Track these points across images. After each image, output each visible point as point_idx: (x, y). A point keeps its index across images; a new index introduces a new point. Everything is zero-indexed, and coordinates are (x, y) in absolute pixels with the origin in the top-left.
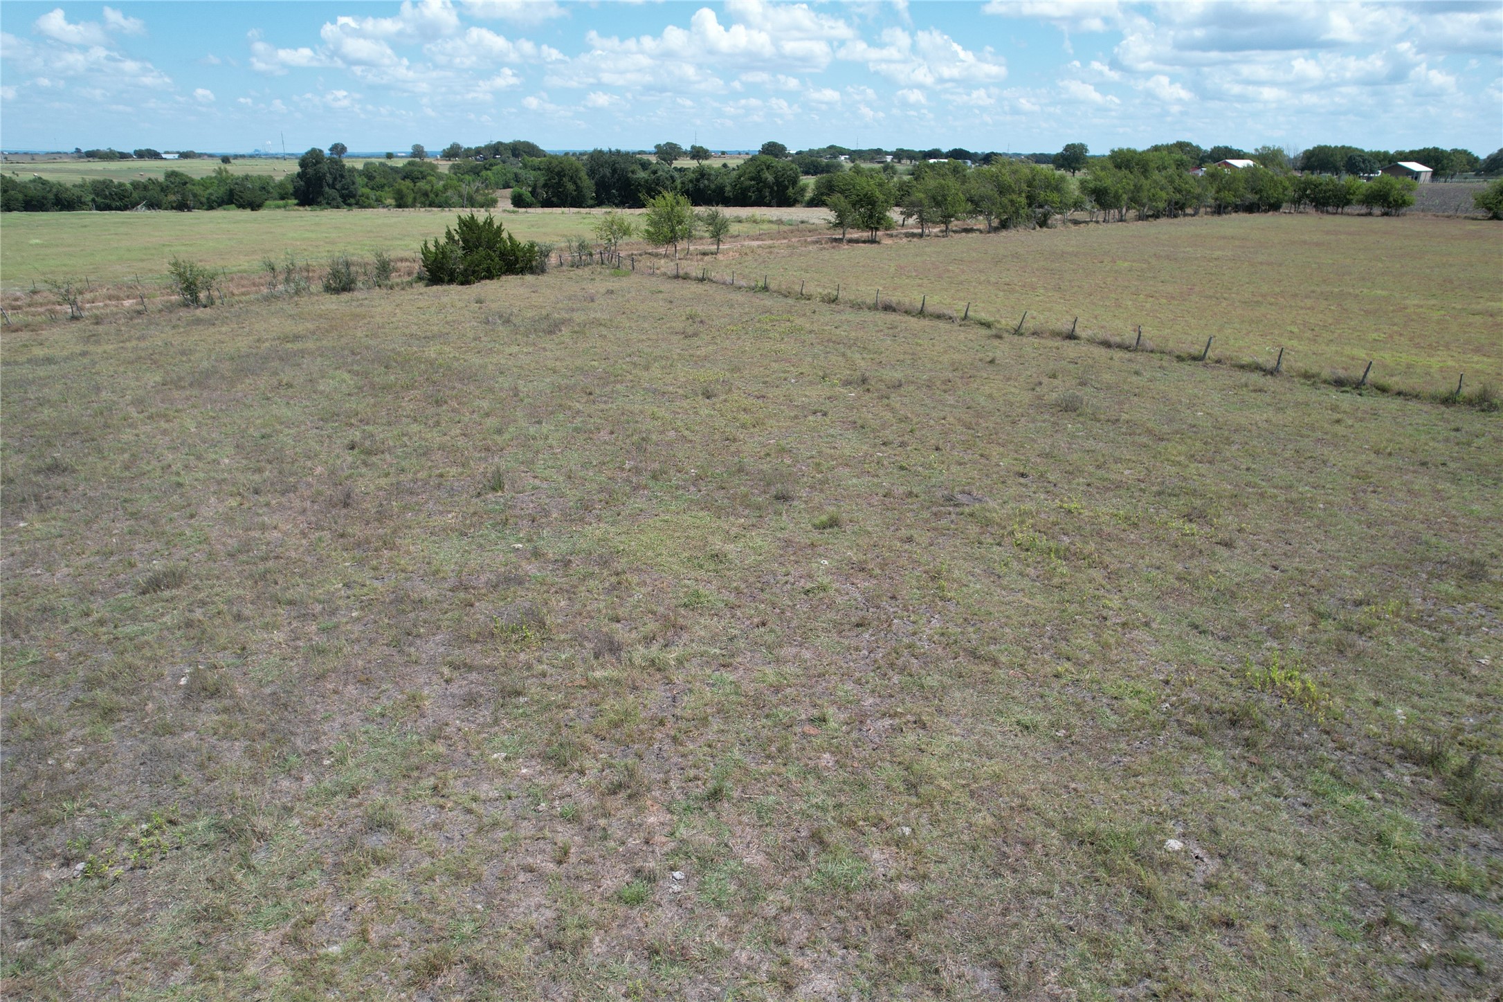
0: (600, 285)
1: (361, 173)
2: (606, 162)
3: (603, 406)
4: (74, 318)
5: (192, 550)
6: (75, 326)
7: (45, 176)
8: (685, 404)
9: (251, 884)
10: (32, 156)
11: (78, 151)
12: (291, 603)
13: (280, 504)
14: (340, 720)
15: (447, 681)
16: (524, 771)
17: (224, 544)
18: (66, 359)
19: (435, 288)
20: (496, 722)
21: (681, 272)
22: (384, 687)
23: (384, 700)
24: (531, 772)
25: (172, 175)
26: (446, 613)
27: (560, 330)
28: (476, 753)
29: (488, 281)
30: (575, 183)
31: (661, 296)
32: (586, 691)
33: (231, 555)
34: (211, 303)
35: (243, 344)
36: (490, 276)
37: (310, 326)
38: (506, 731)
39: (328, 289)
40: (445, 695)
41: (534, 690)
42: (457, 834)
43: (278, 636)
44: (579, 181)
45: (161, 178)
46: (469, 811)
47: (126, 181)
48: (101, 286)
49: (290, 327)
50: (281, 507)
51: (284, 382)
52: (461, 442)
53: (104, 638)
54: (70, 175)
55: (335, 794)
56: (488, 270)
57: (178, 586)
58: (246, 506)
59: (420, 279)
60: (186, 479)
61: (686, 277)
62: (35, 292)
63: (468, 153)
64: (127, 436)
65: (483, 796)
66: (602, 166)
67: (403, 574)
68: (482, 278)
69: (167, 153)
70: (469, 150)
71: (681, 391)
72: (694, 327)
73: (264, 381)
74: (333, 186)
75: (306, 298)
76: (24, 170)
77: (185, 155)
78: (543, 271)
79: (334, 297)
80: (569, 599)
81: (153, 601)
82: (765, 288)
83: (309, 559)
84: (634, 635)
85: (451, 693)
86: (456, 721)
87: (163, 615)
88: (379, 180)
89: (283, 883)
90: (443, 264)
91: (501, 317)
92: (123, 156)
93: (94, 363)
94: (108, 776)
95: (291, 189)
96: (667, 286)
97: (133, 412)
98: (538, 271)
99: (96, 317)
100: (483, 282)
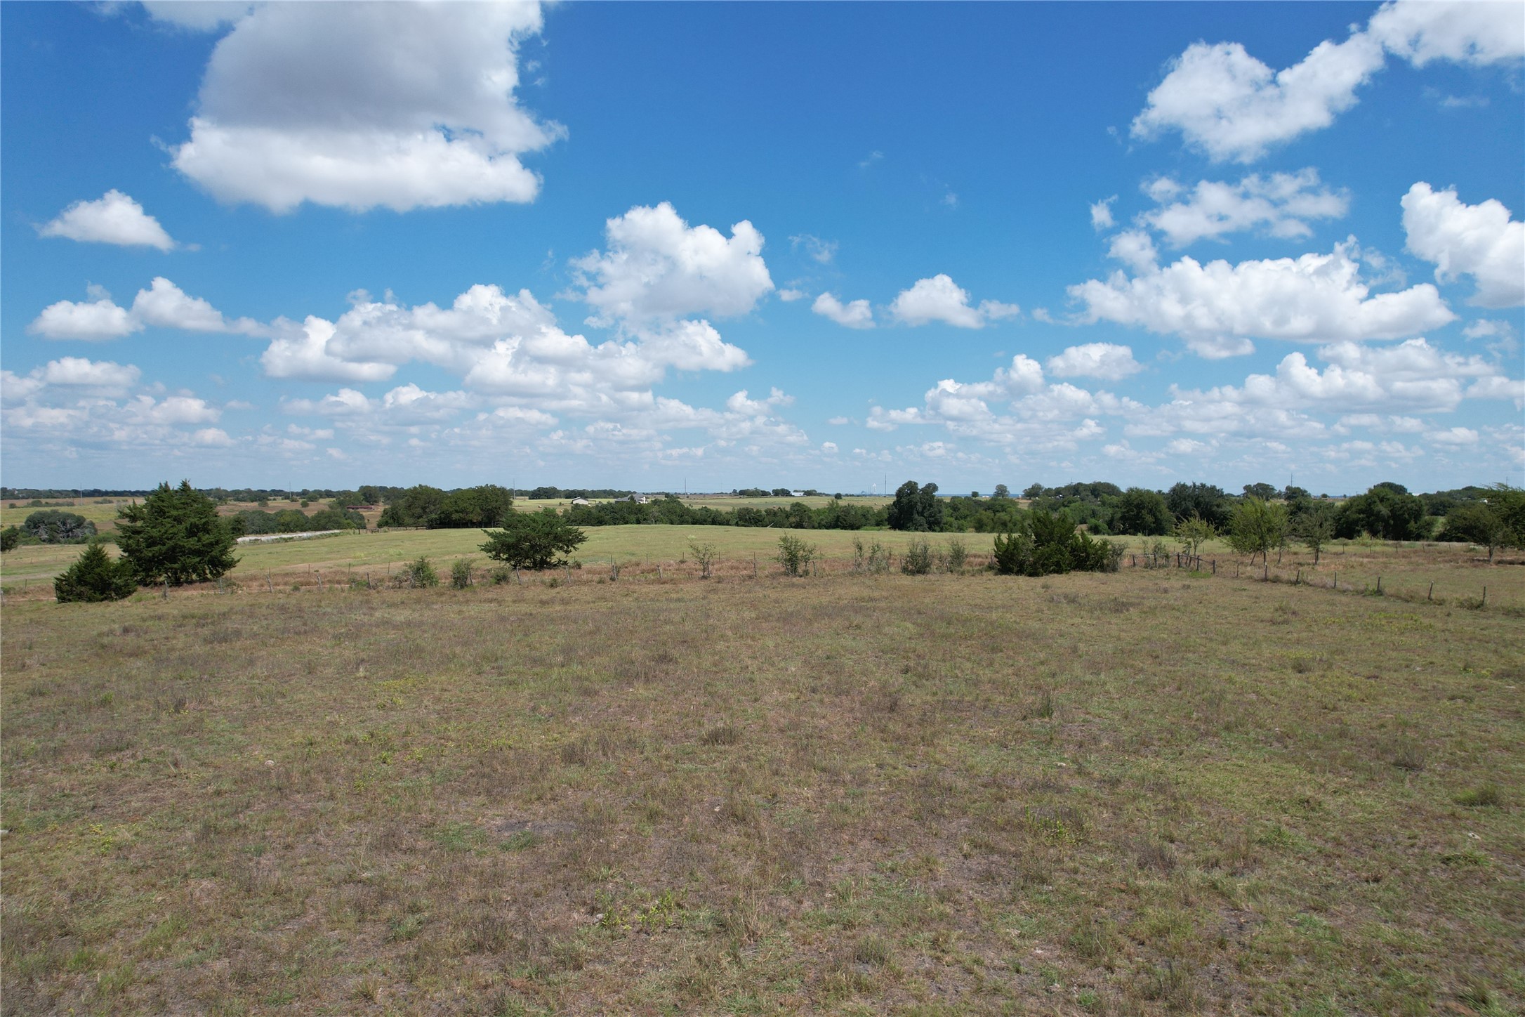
0: (1175, 583)
1: (947, 505)
2: (1189, 496)
3: (1169, 668)
4: (704, 577)
5: (750, 722)
6: (703, 583)
7: (708, 507)
8: (1271, 675)
9: (734, 973)
10: (704, 495)
11: (735, 491)
12: (823, 770)
13: (832, 702)
14: (849, 864)
15: (965, 856)
16: (1039, 952)
17: (777, 723)
18: (691, 600)
19: (1004, 576)
20: (1014, 900)
21: (1270, 576)
22: (899, 848)
23: (897, 858)
24: (1048, 954)
25: (798, 504)
26: (974, 802)
27: (1128, 610)
28: (985, 923)
29: (1056, 575)
30: (1154, 515)
31: (1244, 593)
32: (1123, 895)
33: (781, 731)
34: (806, 573)
35: (825, 600)
36: (1059, 570)
37: (884, 594)
38: (1024, 912)
39: (905, 570)
40: (961, 867)
41: (1061, 880)
42: (950, 987)
43: (807, 792)
44: (1158, 514)
45: (788, 509)
46: (970, 972)
47: (763, 509)
48: (728, 560)
49: (866, 593)
50: (833, 704)
51: (855, 623)
52: (1013, 679)
53: (665, 768)
54: (726, 507)
55: (831, 922)
56: (1058, 564)
57: (732, 743)
58: (802, 699)
59: (990, 568)
60: (757, 676)
61: (1276, 580)
62: (682, 562)
63: (1048, 492)
64: (721, 646)
65: (987, 962)
66: (1185, 500)
67: (936, 766)
68: (1050, 572)
69: (795, 491)
70: (1049, 490)
71: (1265, 665)
72: (1285, 615)
73: (838, 623)
74: (921, 514)
75: (885, 576)
76: (697, 503)
77: (808, 493)
78: (1114, 570)
79: (910, 577)
80: (1114, 813)
81: (708, 752)
82: (1379, 592)
83: (849, 743)
84: (1190, 856)
85: (968, 868)
86: (968, 890)
87: (714, 761)
88: (963, 511)
89: (764, 982)
90: (1013, 555)
91: (1066, 597)
92: (765, 494)
93: (709, 603)
94: (640, 860)
95: (886, 516)
96: (1253, 588)
97: (730, 633)
98: (1108, 569)
99: (720, 577)
100: (1051, 575)
